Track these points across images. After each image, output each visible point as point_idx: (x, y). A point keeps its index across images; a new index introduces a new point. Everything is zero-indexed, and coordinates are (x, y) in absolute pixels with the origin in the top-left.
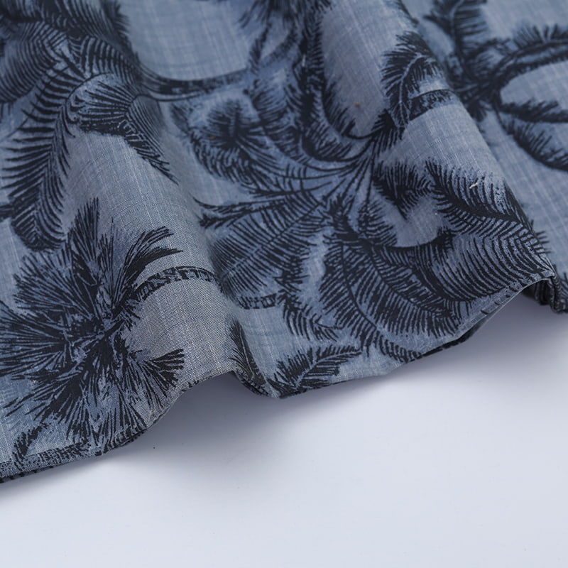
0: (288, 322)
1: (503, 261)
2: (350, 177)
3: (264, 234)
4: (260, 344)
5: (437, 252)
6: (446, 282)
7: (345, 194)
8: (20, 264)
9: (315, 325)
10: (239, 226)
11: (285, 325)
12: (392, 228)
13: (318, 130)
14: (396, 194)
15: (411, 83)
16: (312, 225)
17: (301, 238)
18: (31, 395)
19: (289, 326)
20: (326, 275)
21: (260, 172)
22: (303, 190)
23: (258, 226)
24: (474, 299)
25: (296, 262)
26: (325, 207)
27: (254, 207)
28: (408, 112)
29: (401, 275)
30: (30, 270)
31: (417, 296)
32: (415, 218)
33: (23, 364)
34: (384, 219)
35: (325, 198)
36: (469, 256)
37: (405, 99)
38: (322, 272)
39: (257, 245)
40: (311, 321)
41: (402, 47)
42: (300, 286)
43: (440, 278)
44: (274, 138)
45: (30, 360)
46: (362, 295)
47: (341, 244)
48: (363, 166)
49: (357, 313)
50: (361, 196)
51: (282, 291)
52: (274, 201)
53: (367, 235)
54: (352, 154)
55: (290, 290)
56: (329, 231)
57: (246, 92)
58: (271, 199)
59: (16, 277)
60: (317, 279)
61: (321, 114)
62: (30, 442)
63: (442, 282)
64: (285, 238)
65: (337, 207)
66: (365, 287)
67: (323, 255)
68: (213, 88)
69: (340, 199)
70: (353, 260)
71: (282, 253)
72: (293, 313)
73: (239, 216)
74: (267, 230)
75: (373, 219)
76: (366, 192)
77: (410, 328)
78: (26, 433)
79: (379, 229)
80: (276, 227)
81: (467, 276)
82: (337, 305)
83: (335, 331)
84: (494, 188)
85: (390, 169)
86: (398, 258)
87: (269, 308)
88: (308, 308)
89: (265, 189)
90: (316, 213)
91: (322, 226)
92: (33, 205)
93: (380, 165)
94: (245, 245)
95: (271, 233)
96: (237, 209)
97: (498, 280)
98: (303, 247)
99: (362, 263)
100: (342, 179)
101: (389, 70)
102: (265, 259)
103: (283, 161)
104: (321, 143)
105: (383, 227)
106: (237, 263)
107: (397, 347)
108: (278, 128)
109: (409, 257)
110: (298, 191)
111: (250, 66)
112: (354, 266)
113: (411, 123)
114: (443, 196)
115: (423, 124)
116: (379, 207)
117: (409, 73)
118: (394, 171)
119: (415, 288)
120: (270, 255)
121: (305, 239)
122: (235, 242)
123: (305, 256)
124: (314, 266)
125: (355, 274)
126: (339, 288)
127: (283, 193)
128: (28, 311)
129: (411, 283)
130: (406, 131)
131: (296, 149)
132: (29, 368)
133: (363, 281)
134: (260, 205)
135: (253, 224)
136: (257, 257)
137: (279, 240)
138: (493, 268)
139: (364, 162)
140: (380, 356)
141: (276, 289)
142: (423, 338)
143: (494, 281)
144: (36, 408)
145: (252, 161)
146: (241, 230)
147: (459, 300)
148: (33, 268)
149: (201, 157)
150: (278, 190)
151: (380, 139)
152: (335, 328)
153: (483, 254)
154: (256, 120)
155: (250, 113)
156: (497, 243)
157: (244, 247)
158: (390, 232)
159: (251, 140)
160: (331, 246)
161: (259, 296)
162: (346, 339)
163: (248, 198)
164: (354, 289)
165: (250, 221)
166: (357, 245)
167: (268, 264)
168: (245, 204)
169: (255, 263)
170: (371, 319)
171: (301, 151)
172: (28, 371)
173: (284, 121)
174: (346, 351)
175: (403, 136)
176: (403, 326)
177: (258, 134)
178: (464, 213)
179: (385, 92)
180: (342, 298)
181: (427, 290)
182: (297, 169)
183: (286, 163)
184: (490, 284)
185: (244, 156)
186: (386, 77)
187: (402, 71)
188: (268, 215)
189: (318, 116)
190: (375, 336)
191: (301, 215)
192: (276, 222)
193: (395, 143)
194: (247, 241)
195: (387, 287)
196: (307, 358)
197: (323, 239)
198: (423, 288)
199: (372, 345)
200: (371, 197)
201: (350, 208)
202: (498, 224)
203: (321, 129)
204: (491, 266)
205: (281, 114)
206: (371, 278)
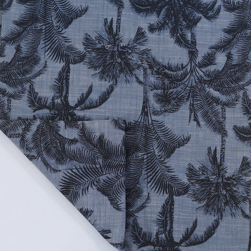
0: (231, 107)
1: (245, 43)
2: (194, 74)
3: (201, 103)
4: (237, 118)
5: (230, 60)
6: (239, 62)
7: (198, 77)
8: (190, 198)
9: (234, 100)
10: (197, 109)
11: (232, 108)
12: (215, 70)
13: (175, 76)
14: (209, 63)
15: (186, 41)
16: (202, 89)
17: (206, 94)
18: (231, 209)
19: (233, 107)
20: (219, 92)
21: (181, 97)
22: (190, 88)
23: (199, 104)
24: (248, 56)
25: (213, 98)
26: (199, 84)
27: (192, 102)
28: (193, 46)
29: (229, 73)
30: (192, 196)
31: (237, 71)
32: (218, 61)
33: (220, 208)
34: (211, 71)
35: (196, 83)
36: (238, 51)
37: (190, 45)
38: (218, 93)
39: (204, 106)
40: (232, 101)
41: (174, 38)
42: (221, 100)
43: (236, 63)
44: (170, 88)
45: (220, 206)
46: (229, 85)
47: (212, 84)
48: (194, 69)
49: (234, 88)
50: (201, 73)
51: (221, 105)
52: (191, 96)
53: (213, 77)
54: (189, 70)
55: (221, 103)
56: (206, 86)
57: (152, 90)
58: (190, 97)
59: (193, 201)
60: (220, 94)
61: (172, 73)
62: (245, 214)
63: (237, 63)
64: (204, 98)
65: (200, 81)
66: (227, 83)
67: (213, 90)
68: (147, 99)
69: (198, 79)
70: (218, 83)
71: (209, 101)
72: (229, 105)
73: (194, 108)
74: (200, 102)
75: (209, 74)
76: (201, 72)
77: (245, 76)
78: (242, 214)
79: (213, 73)
80: (200, 99)
81: (241, 55)
82: (229, 92)
83: (237, 95)
84: (225, 36)
85: (202, 60)
86: (224, 72)
87: (226, 111)
88: (228, 100)
89: (187, 97)
90: (199, 87)
91: (204, 87)
92: (173, 188)
93: (199, 63)
94: (204, 110)
95: (202, 101)
96: (191, 107)
97: (248, 47)
98: (208, 94)
99: (220, 81)
100: (193, 76)
101: (179, 44)
102: (210, 106)
103: (179, 89)
104: (179, 77)
105: (213, 72)
106: (210, 114)
107: (248, 81)
108: (168, 86)
109: (226, 69)
110: (190, 89)
111: (143, 86)
112: (220, 84)
113: (197, 46)
114: (220, 49)
115: (199, 44)
116: (207, 70)
117: (183, 40)
118: (203, 59)
119: (234, 71)
120: (209, 104)
121: (206, 93)
122: (202, 112)
123: (212, 95)
124: (216, 94)
125: (222, 84)
126: (225, 90)
127: (189, 93)
128: (205, 201)
129: (233, 71)
130: (198, 49)
131: (177, 84)
132: (222, 207)
133: (225, 83)
134: (192, 100)
135: (198, 105)
136: (208, 108)
137: (204, 100)
138: (245, 46)
139: (194, 68)
140: (248, 86)
141: (220, 107)
142: (249, 74)
143: (248, 48)
144: (235, 209)
145: (176, 97)
146: (199, 109)
147: (245, 61)
148: (192, 195)
149: (172, 111)
150: (188, 94)
151: (193, 58)
152: (236, 95)
153: (240, 47)
154: (162, 91)
155: (159, 91)
156: (240, 42)
157: (205, 110)
158: (216, 71)
159: (169, 95)
160: (211, 87)
161: (221, 112)
162: (241, 93)
163: (188, 103)
164: (227, 86)
165: (196, 105)
166: (214, 81)
167: (212, 106)
168: (190, 104)
169: (210, 109)
170: (237, 85)
171: (178, 83)
172: (223, 207)
173: (166, 83)
174: (244, 95)
175: (198, 50)
176: (243, 78)
177: (167, 92)
178: (227, 46)
179: (184, 48)
180: (228, 90)
181: (237, 68)
182: (183, 86)
183: (180, 88)
184: (248, 50)
185: (174, 99)
186: (181, 46)
187: (182, 42)
188: (196, 100)
189: (171, 74)
190: (242, 86)
191: (198, 91)
192: (198, 98)
193: (198, 54)
194: (203, 109)
195: (230, 78)
196: (244, 106)
197: (208, 88)
198: (236, 69)
199: (244, 87)
200: (203, 71)
201: (203, 78)
202: (235, 40)
203: (176, 75)
204: (244, 47)
205: (164, 83)
206: (225, 81)
